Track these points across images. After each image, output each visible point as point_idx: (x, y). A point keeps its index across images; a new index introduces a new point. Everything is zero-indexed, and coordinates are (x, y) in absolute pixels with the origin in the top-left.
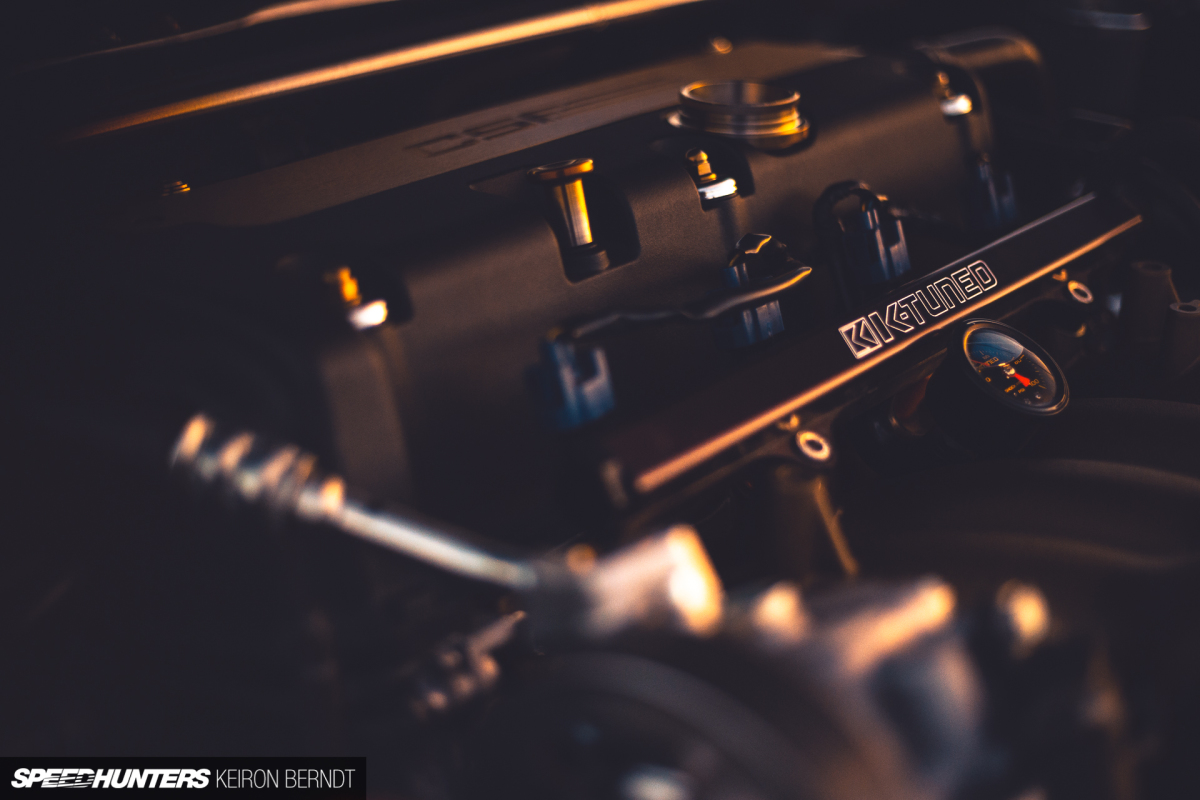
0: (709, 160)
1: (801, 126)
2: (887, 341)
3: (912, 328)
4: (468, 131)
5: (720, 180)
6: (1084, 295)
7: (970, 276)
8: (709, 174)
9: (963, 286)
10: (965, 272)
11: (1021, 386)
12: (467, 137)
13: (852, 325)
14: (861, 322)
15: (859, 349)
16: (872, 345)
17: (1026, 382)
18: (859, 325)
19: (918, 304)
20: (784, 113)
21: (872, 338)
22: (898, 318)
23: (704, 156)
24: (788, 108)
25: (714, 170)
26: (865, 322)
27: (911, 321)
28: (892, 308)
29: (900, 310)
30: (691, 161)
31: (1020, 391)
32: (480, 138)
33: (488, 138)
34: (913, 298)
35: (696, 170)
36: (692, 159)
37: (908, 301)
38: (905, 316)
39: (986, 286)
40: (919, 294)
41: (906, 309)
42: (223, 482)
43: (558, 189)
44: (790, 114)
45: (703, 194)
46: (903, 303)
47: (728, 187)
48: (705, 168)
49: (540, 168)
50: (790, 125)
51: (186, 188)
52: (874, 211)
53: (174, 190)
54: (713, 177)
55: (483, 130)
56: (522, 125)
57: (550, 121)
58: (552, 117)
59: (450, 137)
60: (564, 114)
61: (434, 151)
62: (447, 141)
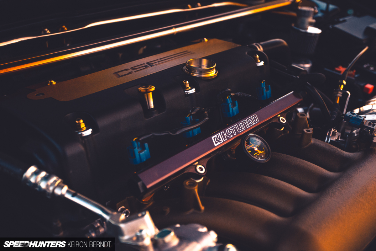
0: (189, 83)
1: (215, 73)
2: (224, 140)
3: (232, 136)
4: (132, 68)
6: (284, 121)
7: (252, 120)
9: (249, 122)
10: (250, 118)
11: (258, 153)
12: (131, 70)
13: (216, 136)
14: (218, 135)
15: (216, 143)
16: (220, 142)
17: (260, 152)
18: (218, 136)
19: (235, 129)
20: (211, 70)
21: (221, 140)
22: (229, 133)
23: (187, 82)
24: (213, 69)
25: (190, 86)
26: (219, 135)
27: (232, 134)
28: (228, 130)
29: (230, 131)
31: (258, 155)
32: (134, 71)
33: (136, 71)
34: (234, 127)
35: (185, 86)
36: (185, 83)
37: (233, 128)
38: (231, 132)
39: (255, 122)
40: (236, 125)
41: (232, 130)
42: (36, 185)
43: (146, 95)
44: (213, 71)
46: (231, 129)
47: (193, 91)
48: (188, 86)
49: (141, 88)
50: (213, 73)
51: (55, 83)
52: (231, 98)
53: (51, 83)
54: (190, 88)
55: (136, 68)
56: (146, 67)
57: (154, 66)
58: (154, 64)
59: (126, 70)
60: (158, 63)
61: (121, 75)
62: (125, 71)
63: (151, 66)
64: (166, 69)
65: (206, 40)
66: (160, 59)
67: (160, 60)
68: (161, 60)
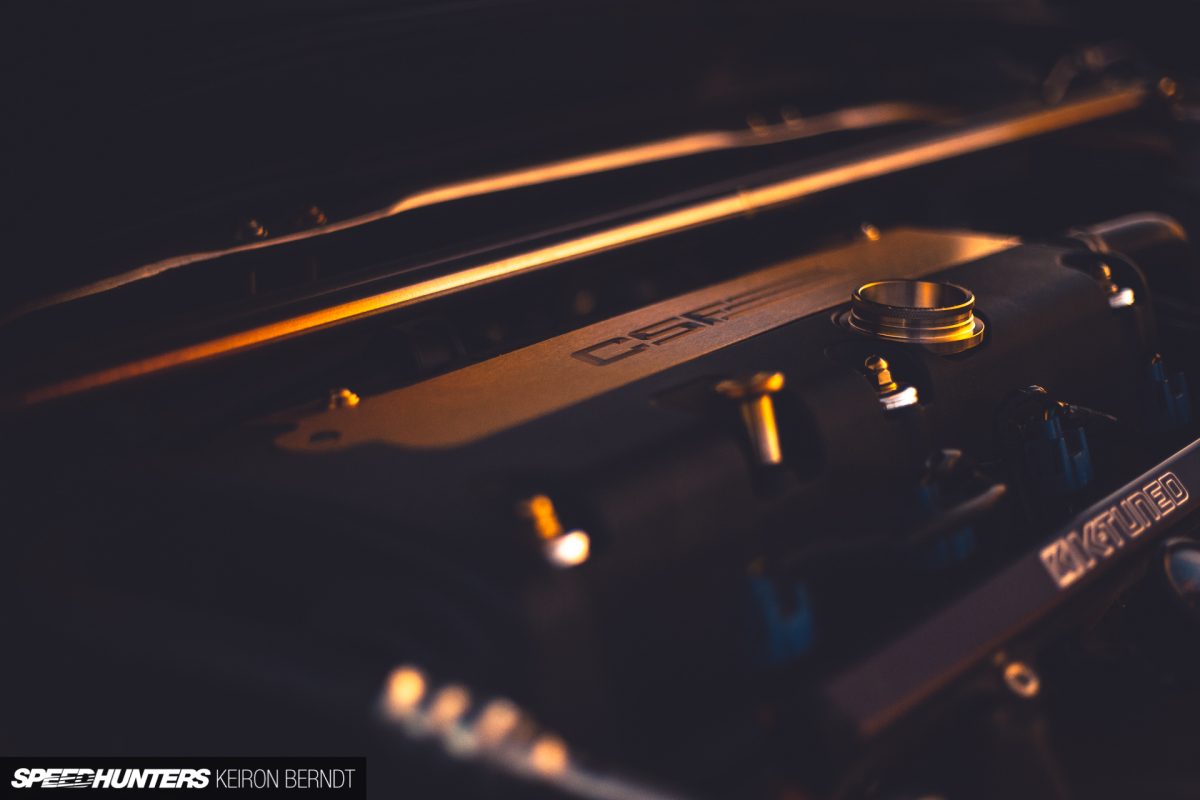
0: (889, 368)
1: (976, 331)
2: (1088, 565)
3: (1112, 549)
4: (636, 334)
5: (900, 389)
7: (1161, 490)
8: (890, 384)
9: (1156, 501)
10: (1156, 486)
12: (636, 341)
13: (1052, 550)
14: (1061, 545)
15: (1062, 574)
16: (1074, 569)
18: (1059, 549)
19: (1115, 523)
20: (960, 317)
21: (1073, 563)
22: (1098, 539)
23: (884, 364)
24: (965, 311)
25: (894, 378)
26: (1065, 545)
27: (1110, 542)
28: (1090, 531)
29: (1098, 531)
30: (870, 370)
32: (648, 342)
33: (658, 343)
34: (1109, 517)
35: (876, 380)
36: (872, 367)
37: (1104, 521)
38: (1103, 537)
39: (1178, 500)
40: (1114, 512)
41: (1103, 530)
43: (745, 409)
44: (967, 318)
45: (884, 405)
46: (1100, 522)
47: (908, 397)
48: (885, 377)
49: (725, 385)
50: (967, 330)
51: (353, 400)
52: (1057, 419)
53: (342, 401)
54: (894, 386)
55: (649, 332)
56: (690, 327)
57: (717, 321)
58: (718, 317)
59: (617, 340)
60: (729, 313)
61: (605, 358)
62: (615, 345)
63: (711, 322)
64: (771, 327)
65: (871, 234)
66: (730, 300)
67: (729, 304)
68: (736, 302)
